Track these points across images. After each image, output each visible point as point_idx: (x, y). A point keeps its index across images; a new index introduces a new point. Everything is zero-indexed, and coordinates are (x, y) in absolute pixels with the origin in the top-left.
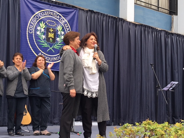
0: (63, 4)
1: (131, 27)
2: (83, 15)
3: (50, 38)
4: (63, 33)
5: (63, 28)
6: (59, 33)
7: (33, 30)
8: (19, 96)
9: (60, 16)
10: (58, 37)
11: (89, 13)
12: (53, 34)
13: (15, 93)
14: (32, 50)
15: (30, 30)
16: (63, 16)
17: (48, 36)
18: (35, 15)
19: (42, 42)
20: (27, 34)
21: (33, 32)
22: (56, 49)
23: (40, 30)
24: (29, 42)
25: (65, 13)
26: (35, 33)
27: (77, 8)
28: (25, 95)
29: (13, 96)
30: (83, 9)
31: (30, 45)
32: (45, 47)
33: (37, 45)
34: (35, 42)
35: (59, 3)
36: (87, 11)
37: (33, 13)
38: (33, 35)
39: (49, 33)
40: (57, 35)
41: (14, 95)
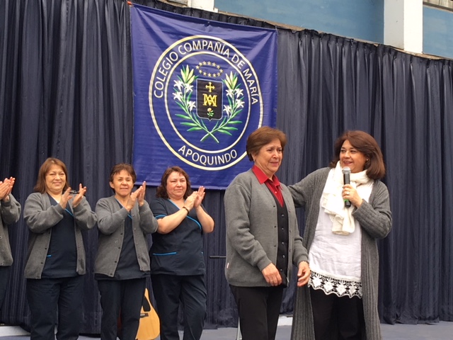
0: (237, 19)
1: (415, 67)
2: (290, 44)
3: (208, 106)
4: (239, 92)
5: (240, 81)
6: (230, 93)
7: (163, 90)
8: (127, 275)
9: (231, 51)
10: (228, 104)
11: (305, 39)
12: (215, 96)
13: (117, 269)
14: (163, 139)
15: (157, 90)
16: (238, 49)
17: (203, 101)
18: (168, 50)
19: (187, 117)
20: (150, 99)
21: (166, 95)
22: (224, 135)
23: (183, 89)
24: (155, 121)
25: (243, 42)
26: (170, 97)
27: (274, 27)
28: (142, 271)
29: (112, 276)
30: (288, 28)
31: (157, 127)
32: (195, 132)
33: (176, 127)
34: (170, 118)
35: (228, 16)
36: (300, 34)
37: (164, 47)
38: (166, 101)
39: (205, 95)
40: (226, 98)
41: (113, 274)
